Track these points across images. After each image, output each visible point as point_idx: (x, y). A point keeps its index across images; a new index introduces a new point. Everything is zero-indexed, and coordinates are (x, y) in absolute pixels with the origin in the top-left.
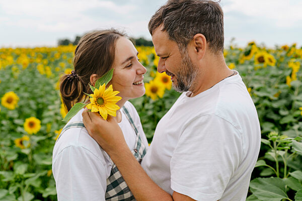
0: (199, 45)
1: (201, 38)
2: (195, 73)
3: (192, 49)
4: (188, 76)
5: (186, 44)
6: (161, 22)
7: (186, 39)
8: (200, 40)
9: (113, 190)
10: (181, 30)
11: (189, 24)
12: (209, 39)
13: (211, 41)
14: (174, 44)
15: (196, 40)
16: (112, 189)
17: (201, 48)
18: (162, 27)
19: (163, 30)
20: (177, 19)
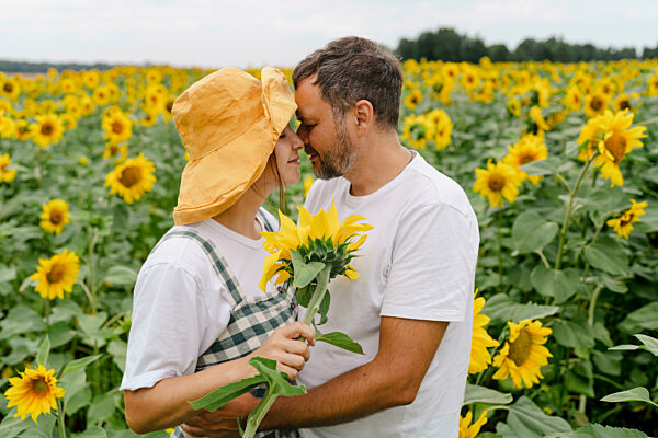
0: (362, 117)
1: (367, 107)
2: (354, 156)
3: (351, 119)
4: (343, 158)
5: (344, 110)
6: (315, 71)
7: (346, 104)
8: (365, 109)
9: (235, 348)
10: (341, 89)
11: (353, 82)
12: (378, 110)
13: (380, 112)
14: (327, 106)
15: (360, 107)
16: (232, 346)
17: (364, 121)
18: (314, 78)
19: (315, 84)
20: (338, 71)
